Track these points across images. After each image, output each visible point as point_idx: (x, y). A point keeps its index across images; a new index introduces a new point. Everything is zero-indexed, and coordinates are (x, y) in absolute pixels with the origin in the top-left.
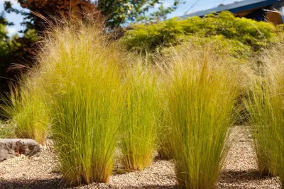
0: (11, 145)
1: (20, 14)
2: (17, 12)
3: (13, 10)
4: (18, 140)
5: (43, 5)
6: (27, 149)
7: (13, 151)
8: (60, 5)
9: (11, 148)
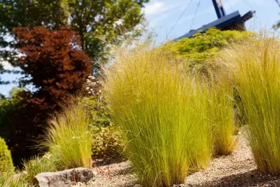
0: (66, 175)
1: (12, 73)
2: (9, 72)
3: (5, 71)
4: (71, 170)
5: (37, 58)
6: (82, 176)
7: (69, 181)
8: (53, 56)
9: (66, 178)
